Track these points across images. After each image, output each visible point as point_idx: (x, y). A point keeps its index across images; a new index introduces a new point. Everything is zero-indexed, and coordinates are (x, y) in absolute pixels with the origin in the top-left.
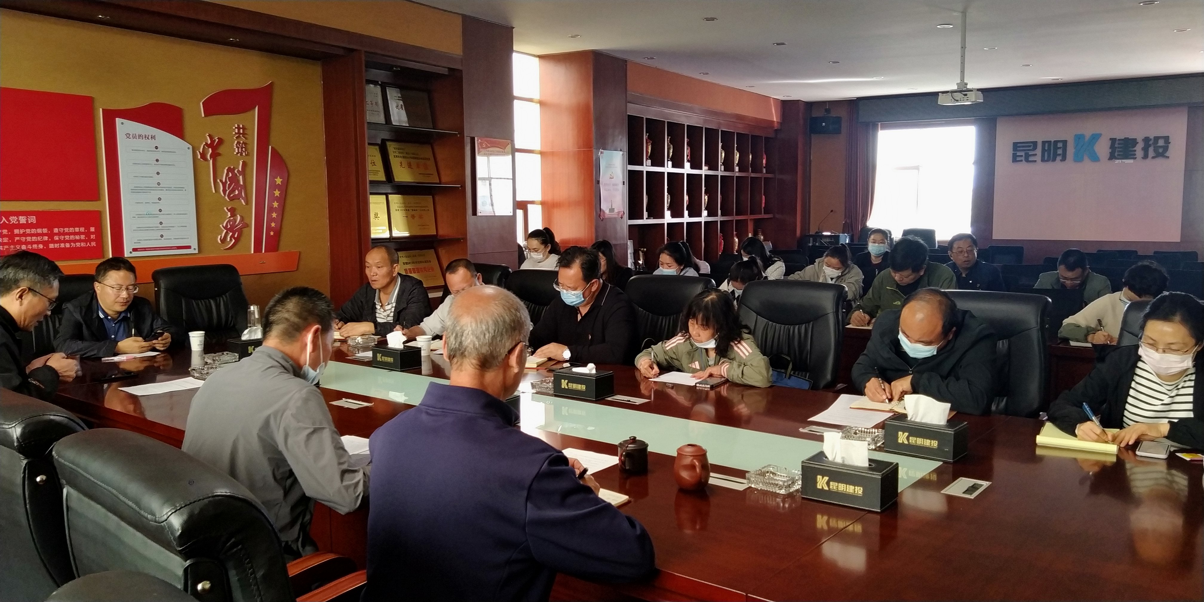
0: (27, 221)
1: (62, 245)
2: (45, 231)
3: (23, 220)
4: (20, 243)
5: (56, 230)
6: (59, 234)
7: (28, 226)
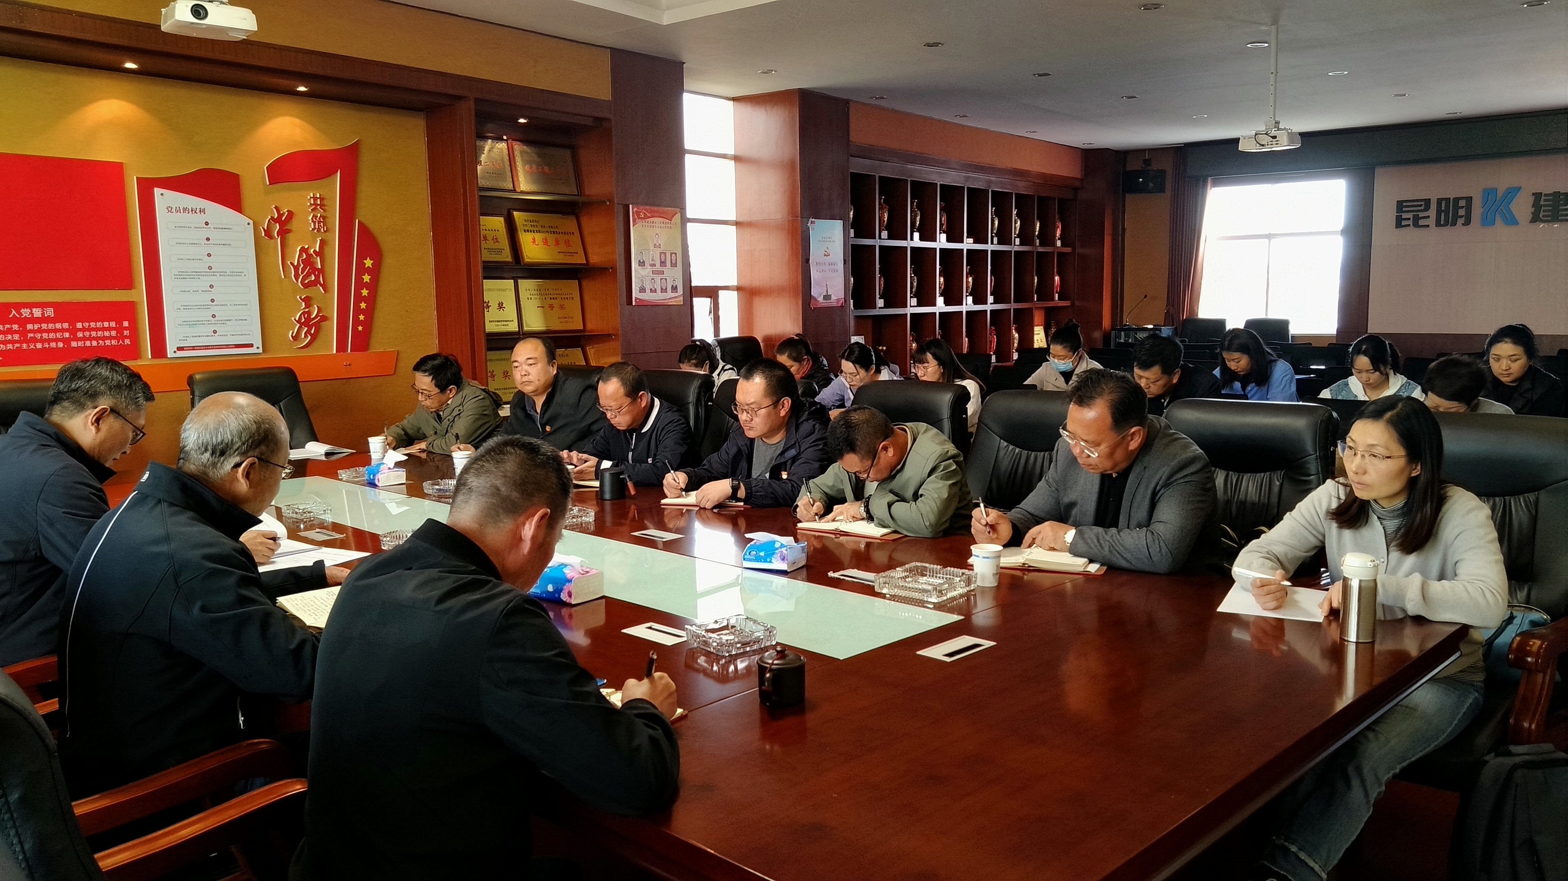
0: (43, 314)
1: (88, 343)
2: (66, 325)
3: (37, 312)
5: (79, 325)
6: (83, 330)
7: (44, 319)
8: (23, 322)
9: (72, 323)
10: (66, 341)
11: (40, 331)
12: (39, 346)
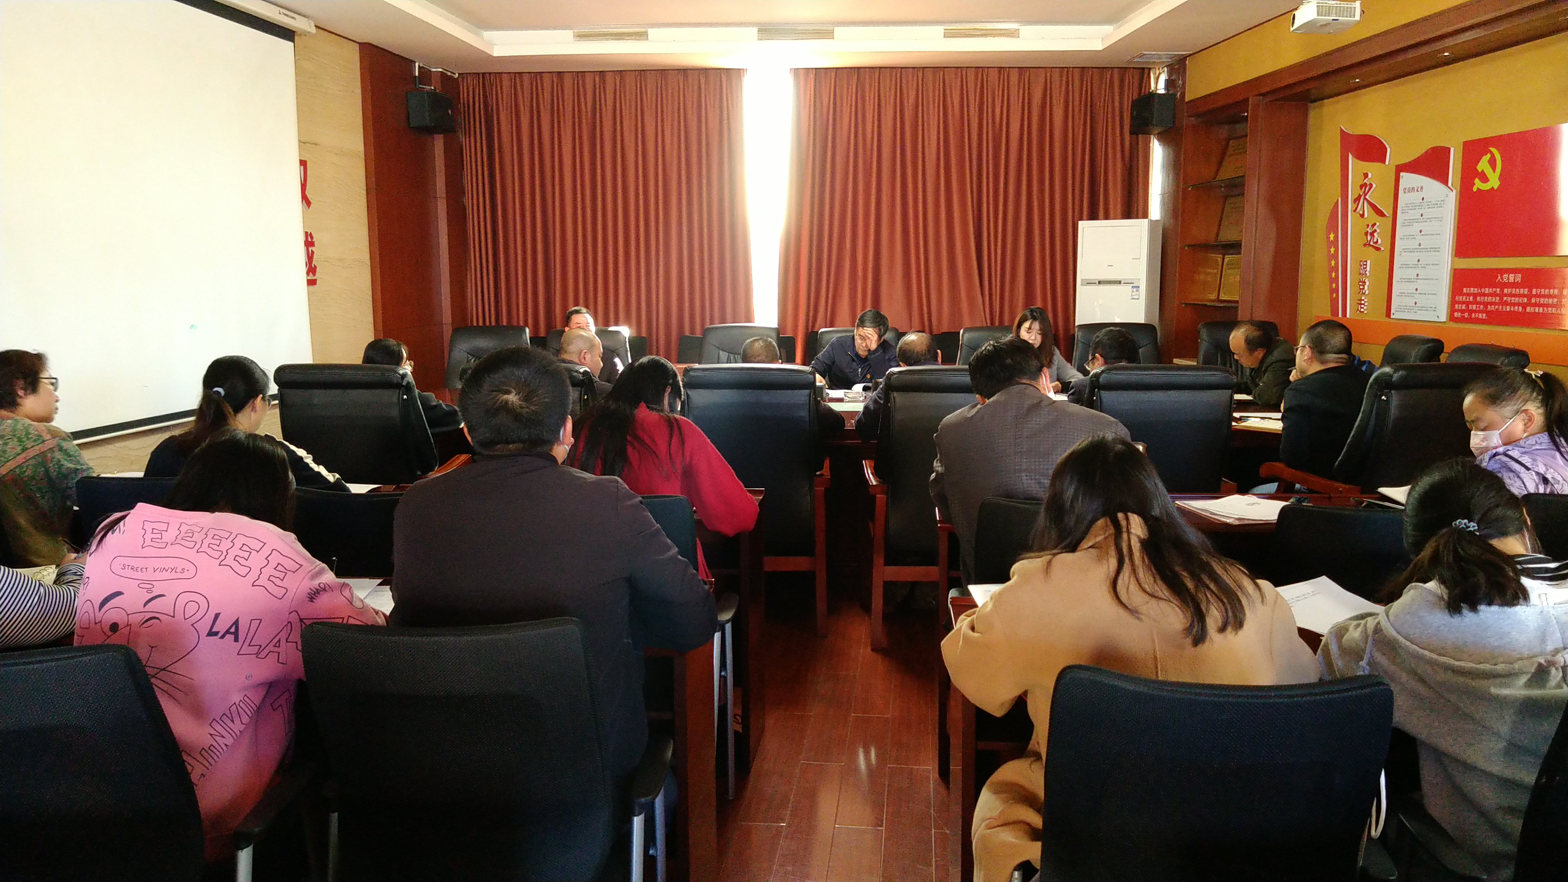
0: (1514, 280)
1: (1537, 310)
2: (1526, 291)
3: (1512, 278)
4: (1506, 304)
5: (1534, 292)
6: (1537, 296)
7: (1515, 285)
8: (1504, 285)
9: (1530, 291)
10: (1524, 306)
11: (1511, 295)
12: (1508, 309)
